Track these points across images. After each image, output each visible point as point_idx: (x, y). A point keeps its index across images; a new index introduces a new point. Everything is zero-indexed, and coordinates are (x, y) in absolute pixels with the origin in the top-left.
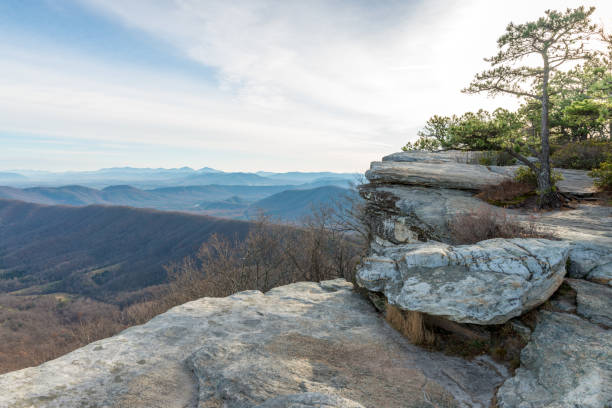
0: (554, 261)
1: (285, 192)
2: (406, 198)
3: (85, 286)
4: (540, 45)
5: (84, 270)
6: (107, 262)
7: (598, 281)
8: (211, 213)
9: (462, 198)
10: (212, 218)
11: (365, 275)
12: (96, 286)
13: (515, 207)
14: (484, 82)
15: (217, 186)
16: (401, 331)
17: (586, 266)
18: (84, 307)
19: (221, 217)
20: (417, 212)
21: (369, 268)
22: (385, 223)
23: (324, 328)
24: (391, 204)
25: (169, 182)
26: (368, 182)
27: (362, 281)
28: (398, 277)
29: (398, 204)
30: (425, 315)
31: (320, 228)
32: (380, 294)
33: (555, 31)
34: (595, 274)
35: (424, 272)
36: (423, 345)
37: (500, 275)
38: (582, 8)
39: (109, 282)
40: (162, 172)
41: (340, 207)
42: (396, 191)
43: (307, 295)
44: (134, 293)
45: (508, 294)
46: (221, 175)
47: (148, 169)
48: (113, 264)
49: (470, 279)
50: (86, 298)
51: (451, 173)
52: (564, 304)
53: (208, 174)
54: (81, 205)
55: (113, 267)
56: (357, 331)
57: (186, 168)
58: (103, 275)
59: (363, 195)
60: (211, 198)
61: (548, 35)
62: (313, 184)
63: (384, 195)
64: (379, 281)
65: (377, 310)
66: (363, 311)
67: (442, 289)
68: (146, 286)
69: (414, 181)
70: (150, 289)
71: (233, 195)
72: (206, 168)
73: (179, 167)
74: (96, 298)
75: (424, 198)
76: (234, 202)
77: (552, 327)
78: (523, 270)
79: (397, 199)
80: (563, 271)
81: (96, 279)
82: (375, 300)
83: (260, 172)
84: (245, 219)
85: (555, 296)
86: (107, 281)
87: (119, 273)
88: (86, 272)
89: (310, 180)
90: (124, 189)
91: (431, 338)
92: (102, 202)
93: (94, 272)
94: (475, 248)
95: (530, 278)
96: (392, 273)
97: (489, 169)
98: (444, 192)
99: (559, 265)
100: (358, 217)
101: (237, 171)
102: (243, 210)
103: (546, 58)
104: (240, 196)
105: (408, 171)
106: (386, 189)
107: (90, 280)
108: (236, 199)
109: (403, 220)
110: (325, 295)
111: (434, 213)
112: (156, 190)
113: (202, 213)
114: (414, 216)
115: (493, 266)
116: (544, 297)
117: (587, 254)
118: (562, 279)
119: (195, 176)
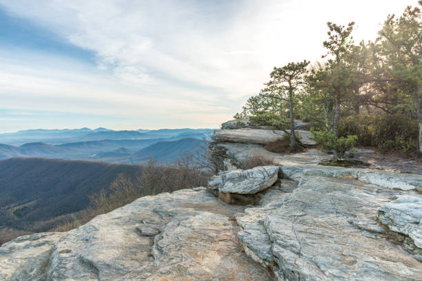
0: (272, 172)
1: (158, 143)
2: (231, 149)
3: (9, 219)
4: (288, 78)
5: (7, 207)
6: (26, 200)
7: (291, 180)
8: (105, 160)
9: (257, 149)
10: (106, 164)
11: (211, 183)
12: (16, 218)
13: (279, 152)
14: (265, 93)
15: (109, 141)
16: (224, 201)
17: (288, 174)
18: (8, 235)
19: (113, 163)
20: (236, 156)
21: (212, 180)
22: (225, 162)
23: (196, 201)
24: (224, 153)
25: (73, 139)
26: (213, 141)
27: (210, 186)
28: (223, 182)
29: (227, 153)
30: (231, 193)
31: (185, 167)
32: (217, 190)
33: (294, 71)
34: (292, 177)
35: (232, 180)
36: (231, 204)
37: (254, 178)
38: (305, 61)
39: (28, 215)
40: (67, 132)
41: (198, 153)
42: (227, 146)
43: (188, 193)
44: (47, 222)
45: (256, 183)
46: (111, 132)
47: (57, 130)
48: (30, 201)
49: (246, 180)
50: (9, 228)
51: (254, 136)
52: (277, 187)
53: (102, 132)
54: (5, 159)
55: (31, 203)
56: (208, 202)
57: (85, 128)
58: (22, 209)
59: (210, 148)
60: (105, 149)
61: (291, 73)
62: (177, 137)
63: (221, 148)
64: (216, 185)
65: (216, 196)
66: (211, 196)
67: (236, 185)
68: (57, 216)
69: (236, 140)
70: (59, 218)
71: (121, 147)
72: (100, 128)
73: (80, 128)
74: (17, 228)
75: (239, 149)
76: (122, 152)
77: (270, 193)
78: (262, 176)
79: (227, 150)
80: (276, 176)
81: (17, 213)
82: (215, 192)
83: (140, 130)
84: (130, 164)
85: (274, 185)
86: (25, 214)
87: (35, 207)
88: (8, 209)
89: (176, 134)
90: (39, 145)
91: (233, 201)
92: (20, 155)
93: (15, 208)
94: (249, 170)
95: (264, 179)
96: (221, 181)
97: (274, 132)
98: (250, 146)
99: (274, 174)
100: (209, 159)
101: (123, 130)
102: (129, 157)
103: (290, 84)
104: (127, 147)
105: (233, 135)
106: (222, 145)
107: (12, 214)
108: (123, 149)
109: (229, 160)
110: (196, 192)
111: (244, 156)
112: (62, 145)
113: (99, 160)
114: (234, 158)
115: (254, 176)
116: (270, 185)
117: (288, 171)
118: (276, 179)
119: (92, 133)
